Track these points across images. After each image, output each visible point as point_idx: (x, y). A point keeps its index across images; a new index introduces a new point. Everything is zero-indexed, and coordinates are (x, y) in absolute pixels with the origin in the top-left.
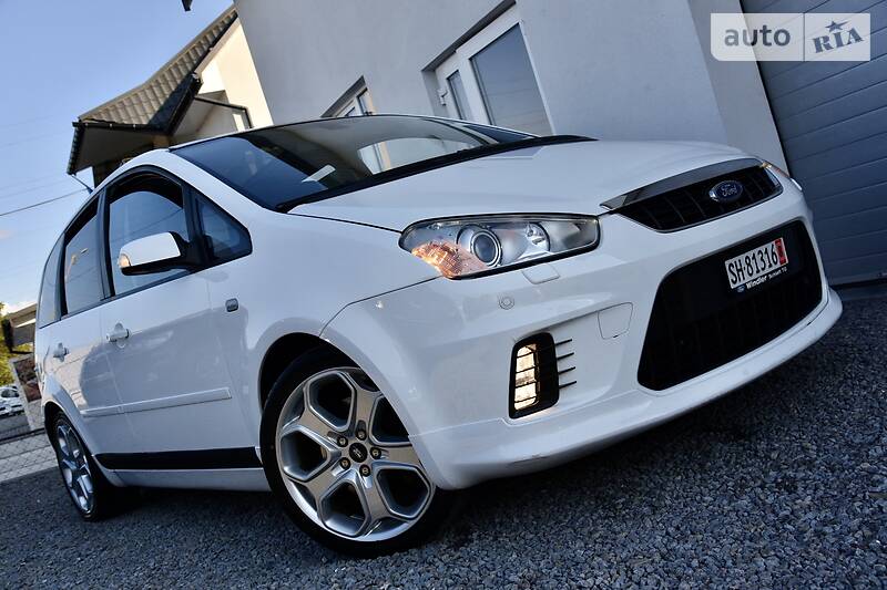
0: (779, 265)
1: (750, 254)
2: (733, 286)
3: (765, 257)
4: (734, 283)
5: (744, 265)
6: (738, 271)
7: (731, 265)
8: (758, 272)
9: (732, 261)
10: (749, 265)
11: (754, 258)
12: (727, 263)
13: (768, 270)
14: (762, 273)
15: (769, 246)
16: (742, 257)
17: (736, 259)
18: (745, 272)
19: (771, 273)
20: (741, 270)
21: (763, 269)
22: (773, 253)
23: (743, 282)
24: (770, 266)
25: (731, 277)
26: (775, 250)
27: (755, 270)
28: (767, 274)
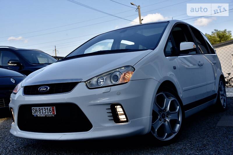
0: (52, 114)
1: (41, 108)
2: (33, 114)
3: (46, 110)
4: (34, 113)
5: (38, 110)
6: (36, 111)
7: (33, 109)
8: (43, 113)
9: (34, 108)
10: (40, 110)
11: (42, 109)
12: (32, 108)
13: (47, 114)
14: (44, 114)
15: (49, 108)
16: (38, 108)
17: (36, 108)
18: (38, 112)
19: (48, 115)
20: (37, 111)
21: (44, 113)
22: (50, 110)
23: (36, 114)
24: (48, 113)
25: (33, 112)
26: (51, 109)
27: (42, 112)
28: (46, 115)
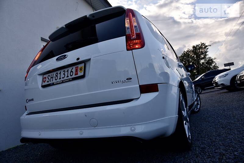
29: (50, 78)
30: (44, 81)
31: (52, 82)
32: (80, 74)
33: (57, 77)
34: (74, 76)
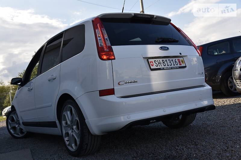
29: (157, 63)
30: (151, 64)
31: (160, 67)
32: (183, 65)
33: (164, 63)
34: (179, 65)
